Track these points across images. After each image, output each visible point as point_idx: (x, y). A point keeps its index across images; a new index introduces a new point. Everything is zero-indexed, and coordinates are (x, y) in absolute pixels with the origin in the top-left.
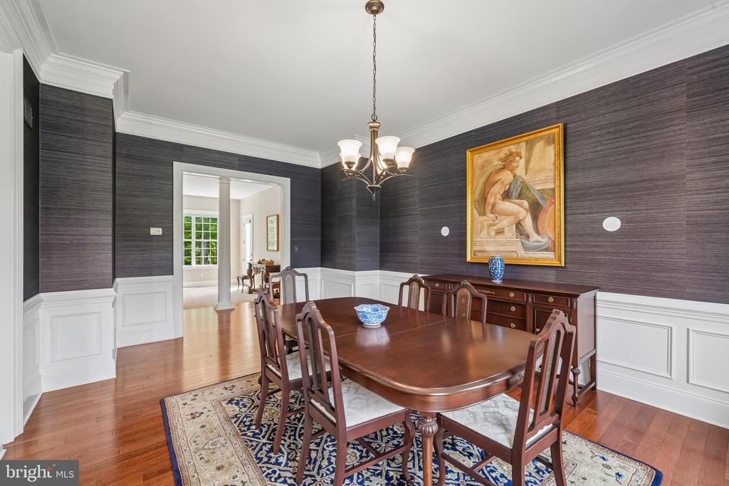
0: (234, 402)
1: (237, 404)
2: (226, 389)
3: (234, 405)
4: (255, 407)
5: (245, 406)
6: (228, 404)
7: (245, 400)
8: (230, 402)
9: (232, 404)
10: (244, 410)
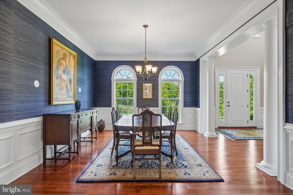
0: (185, 166)
1: (183, 165)
2: (189, 174)
3: (184, 165)
4: (176, 162)
5: (180, 163)
6: (187, 166)
7: (180, 165)
8: (186, 167)
9: (185, 165)
10: (181, 162)
